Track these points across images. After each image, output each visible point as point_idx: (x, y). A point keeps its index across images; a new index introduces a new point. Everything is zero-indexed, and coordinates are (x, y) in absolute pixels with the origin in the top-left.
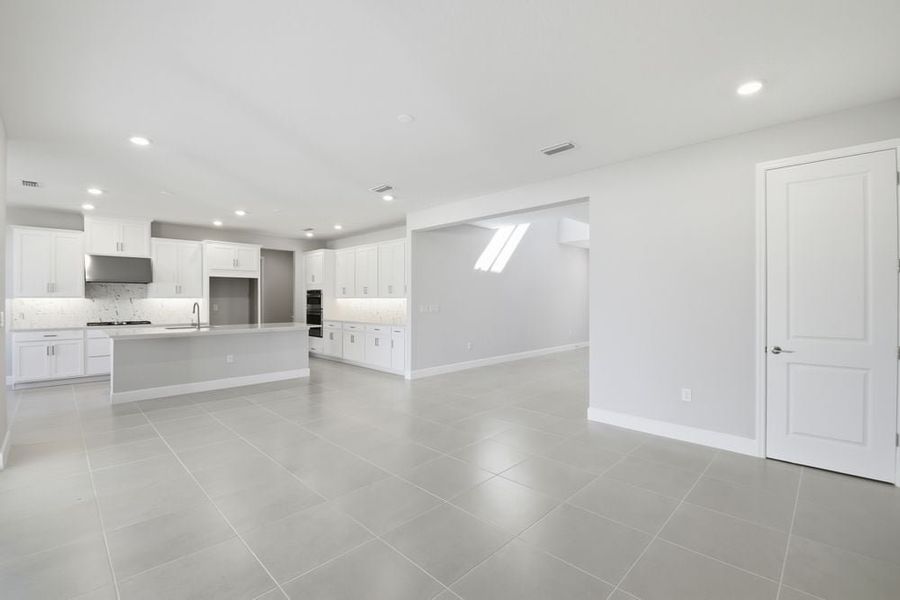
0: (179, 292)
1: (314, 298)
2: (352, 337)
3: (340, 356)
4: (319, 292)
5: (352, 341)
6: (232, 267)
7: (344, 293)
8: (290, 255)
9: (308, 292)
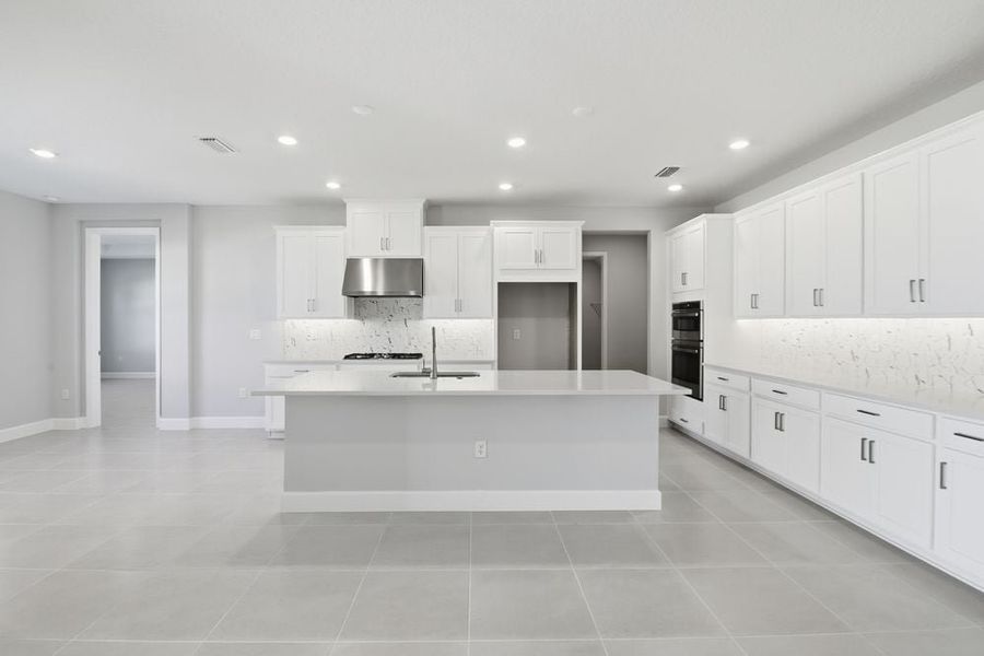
0: (459, 309)
1: (688, 317)
2: (779, 417)
3: (746, 456)
4: (696, 306)
5: (779, 427)
6: (532, 264)
7: (754, 307)
8: (641, 239)
9: (675, 307)
